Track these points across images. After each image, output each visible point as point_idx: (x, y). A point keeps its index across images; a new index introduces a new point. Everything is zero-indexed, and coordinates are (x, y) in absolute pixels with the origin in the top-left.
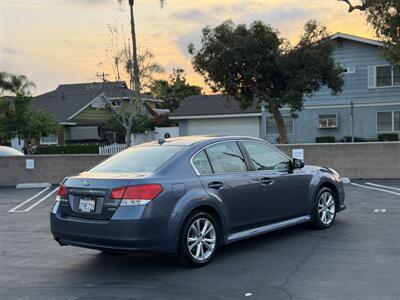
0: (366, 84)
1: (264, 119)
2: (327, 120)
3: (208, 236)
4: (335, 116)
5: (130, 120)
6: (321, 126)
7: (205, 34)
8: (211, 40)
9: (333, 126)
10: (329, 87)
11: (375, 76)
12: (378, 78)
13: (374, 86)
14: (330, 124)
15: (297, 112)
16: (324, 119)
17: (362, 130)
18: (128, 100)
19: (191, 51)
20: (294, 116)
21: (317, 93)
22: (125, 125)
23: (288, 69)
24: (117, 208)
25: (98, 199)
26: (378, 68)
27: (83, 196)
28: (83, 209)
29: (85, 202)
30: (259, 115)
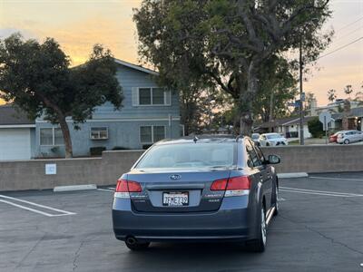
0: (131, 102)
1: (38, 131)
4: (105, 129)
6: (93, 137)
9: (104, 138)
10: (112, 102)
11: (138, 96)
12: (140, 98)
13: (137, 104)
14: (101, 136)
16: (95, 132)
17: (128, 141)
20: (77, 128)
23: (82, 84)
24: (221, 199)
25: (192, 193)
26: (140, 90)
27: (168, 191)
28: (171, 203)
29: (172, 196)
30: (34, 126)
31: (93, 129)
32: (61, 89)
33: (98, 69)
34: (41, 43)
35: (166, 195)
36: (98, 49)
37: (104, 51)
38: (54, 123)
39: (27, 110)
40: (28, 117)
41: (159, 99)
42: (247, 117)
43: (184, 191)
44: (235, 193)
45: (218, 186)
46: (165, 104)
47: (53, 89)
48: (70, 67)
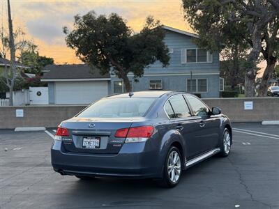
0: (180, 61)
1: (112, 83)
2: (155, 84)
3: (176, 165)
4: (160, 81)
5: (12, 81)
6: (151, 88)
7: (76, 20)
8: (80, 24)
9: (159, 88)
11: (186, 56)
13: (185, 63)
15: (138, 78)
16: (153, 84)
18: (4, 66)
19: (65, 32)
20: (136, 81)
21: (152, 65)
22: (8, 85)
24: (122, 144)
25: (102, 138)
26: (188, 50)
27: (86, 136)
28: (88, 146)
29: (89, 140)
30: (109, 79)
31: (151, 81)
32: (121, 52)
33: (149, 36)
34: (107, 18)
35: (85, 140)
36: (150, 21)
37: (155, 21)
38: (120, 77)
39: (100, 68)
40: (100, 73)
41: (203, 58)
42: (250, 73)
43: (98, 136)
44: (136, 140)
45: (121, 134)
46: (208, 62)
47: (116, 52)
48: (132, 35)
